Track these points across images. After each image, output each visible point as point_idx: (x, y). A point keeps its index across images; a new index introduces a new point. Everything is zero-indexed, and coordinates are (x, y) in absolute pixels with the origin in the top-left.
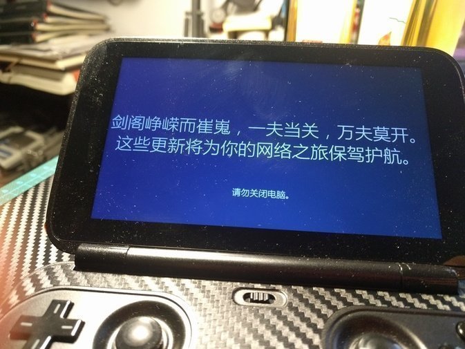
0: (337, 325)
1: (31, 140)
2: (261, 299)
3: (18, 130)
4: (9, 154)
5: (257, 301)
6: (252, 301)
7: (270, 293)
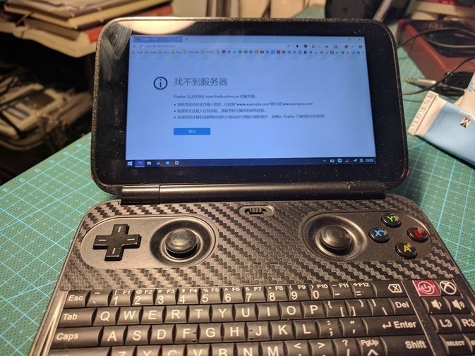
0: (308, 223)
1: (50, 100)
2: (257, 211)
3: (38, 87)
4: (27, 115)
5: (255, 213)
6: (251, 213)
7: (262, 207)
